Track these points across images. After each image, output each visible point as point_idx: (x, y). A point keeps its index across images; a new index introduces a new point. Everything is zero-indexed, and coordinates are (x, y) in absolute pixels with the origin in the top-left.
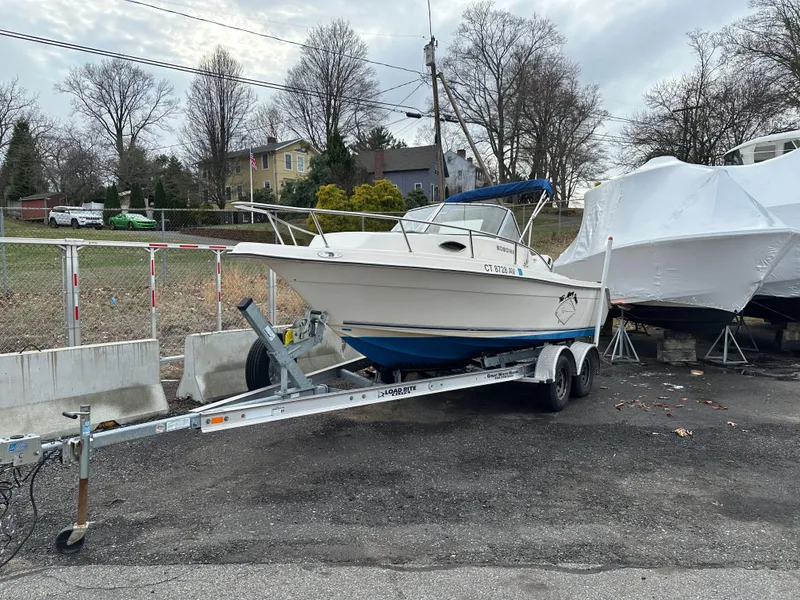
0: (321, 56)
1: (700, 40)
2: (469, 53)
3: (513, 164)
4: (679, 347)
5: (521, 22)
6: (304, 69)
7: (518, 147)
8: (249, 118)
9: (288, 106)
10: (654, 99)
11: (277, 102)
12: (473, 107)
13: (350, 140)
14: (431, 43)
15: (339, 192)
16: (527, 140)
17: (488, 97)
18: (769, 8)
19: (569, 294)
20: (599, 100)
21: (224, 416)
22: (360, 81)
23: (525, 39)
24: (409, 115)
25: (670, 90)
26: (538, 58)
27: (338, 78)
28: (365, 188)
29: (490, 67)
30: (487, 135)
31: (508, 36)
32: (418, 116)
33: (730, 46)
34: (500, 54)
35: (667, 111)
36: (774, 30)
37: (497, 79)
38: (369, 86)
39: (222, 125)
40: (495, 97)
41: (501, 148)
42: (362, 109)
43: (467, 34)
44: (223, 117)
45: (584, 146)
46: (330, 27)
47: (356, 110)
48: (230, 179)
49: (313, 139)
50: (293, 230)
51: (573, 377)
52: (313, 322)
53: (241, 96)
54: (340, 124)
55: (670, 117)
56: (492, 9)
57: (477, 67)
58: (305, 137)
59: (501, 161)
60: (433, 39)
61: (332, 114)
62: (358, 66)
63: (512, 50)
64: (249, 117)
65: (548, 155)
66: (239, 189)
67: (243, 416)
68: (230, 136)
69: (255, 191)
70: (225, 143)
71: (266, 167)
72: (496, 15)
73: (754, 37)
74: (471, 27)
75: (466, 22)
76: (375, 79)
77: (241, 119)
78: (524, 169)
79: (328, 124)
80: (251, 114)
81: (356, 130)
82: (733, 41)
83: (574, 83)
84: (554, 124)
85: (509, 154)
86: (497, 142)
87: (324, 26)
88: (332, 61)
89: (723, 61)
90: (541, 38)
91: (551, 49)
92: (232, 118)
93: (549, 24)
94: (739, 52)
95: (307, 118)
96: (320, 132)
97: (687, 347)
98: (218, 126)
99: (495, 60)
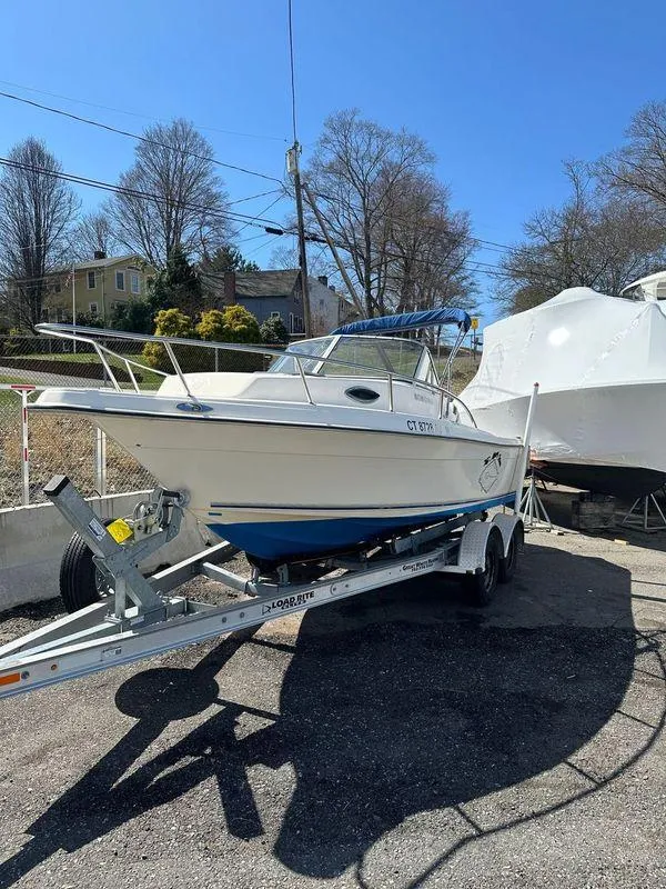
0: (159, 159)
1: (575, 169)
2: (331, 166)
3: (380, 296)
4: (597, 511)
5: (389, 135)
6: (140, 174)
7: (385, 277)
8: (71, 227)
9: (120, 215)
10: (533, 229)
11: (107, 210)
12: (337, 229)
13: (194, 258)
14: (295, 148)
15: (182, 319)
16: (394, 268)
17: (353, 218)
18: (643, 140)
19: (495, 455)
20: (470, 227)
21: (21, 671)
22: (206, 191)
23: (394, 155)
24: (269, 230)
25: (549, 218)
26: (408, 177)
27: (180, 186)
28: (214, 314)
29: (355, 184)
30: (352, 261)
31: (374, 149)
32: (280, 233)
33: (605, 177)
34: (365, 171)
35: (547, 242)
36: (649, 162)
37: (364, 198)
38: (216, 197)
39: (37, 234)
40: (361, 217)
41: (368, 277)
42: (208, 224)
43: (329, 146)
44: (38, 225)
45: (453, 278)
46: (171, 126)
47: (202, 224)
48: (47, 300)
49: (150, 256)
50: (133, 367)
51: (500, 560)
52: (166, 506)
53: (62, 200)
54: (183, 240)
55: (551, 248)
56: (356, 119)
57: (340, 184)
58: (141, 252)
59: (368, 291)
60: (296, 143)
61: (174, 228)
62: (204, 174)
63: (379, 166)
64: (71, 225)
65: (416, 287)
66: (59, 312)
67: (54, 667)
68: (47, 248)
69: (78, 316)
70: (40, 256)
71: (92, 286)
72: (361, 126)
73: (629, 169)
74: (334, 137)
75: (328, 132)
76: (223, 190)
77: (61, 229)
78: (392, 302)
79: (168, 238)
80: (74, 222)
81: (201, 248)
82: (608, 172)
83: (444, 207)
84: (422, 253)
85: (375, 284)
86: (363, 269)
87: (164, 125)
88: (172, 166)
89: (599, 192)
90: (411, 155)
91: (421, 168)
92: (50, 227)
93: (420, 139)
94: (614, 185)
95: (144, 232)
96: (158, 248)
97: (605, 511)
98: (32, 235)
99: (361, 177)
